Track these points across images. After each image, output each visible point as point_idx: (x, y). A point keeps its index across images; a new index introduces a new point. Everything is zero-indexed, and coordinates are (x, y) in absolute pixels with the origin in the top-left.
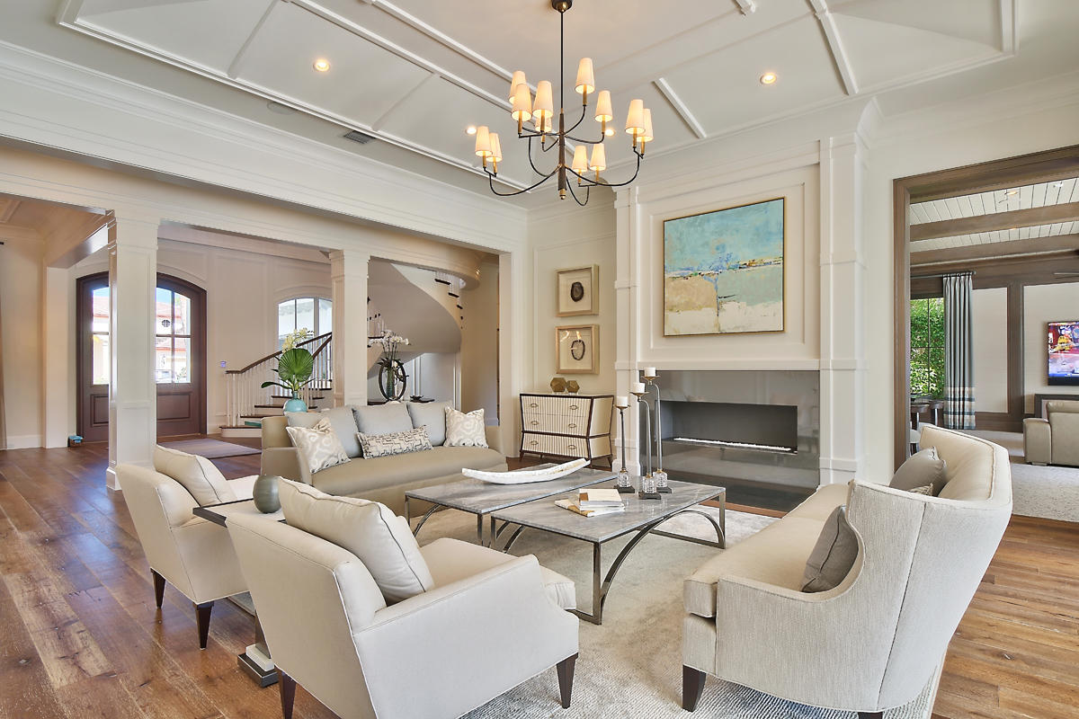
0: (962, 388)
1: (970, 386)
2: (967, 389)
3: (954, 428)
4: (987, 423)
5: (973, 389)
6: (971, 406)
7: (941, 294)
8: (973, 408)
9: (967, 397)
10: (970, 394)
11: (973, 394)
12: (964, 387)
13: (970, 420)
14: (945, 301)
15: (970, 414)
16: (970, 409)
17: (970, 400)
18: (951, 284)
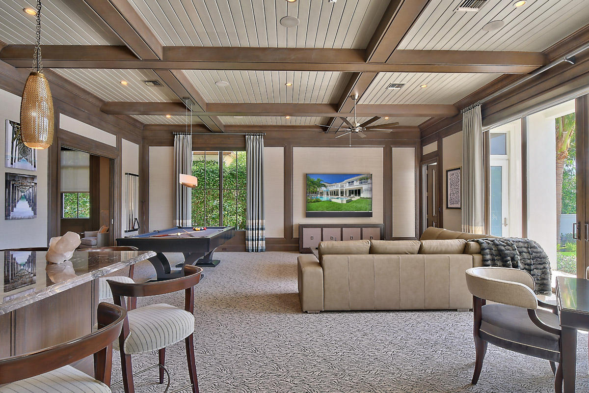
0: (257, 221)
1: (262, 219)
2: (260, 221)
3: (253, 251)
4: (272, 245)
5: (264, 221)
6: (263, 234)
7: (244, 148)
8: (264, 235)
9: (260, 227)
10: (262, 226)
11: (264, 224)
12: (258, 219)
13: (262, 244)
14: (247, 153)
15: (262, 240)
16: (262, 236)
17: (262, 229)
18: (251, 141)
